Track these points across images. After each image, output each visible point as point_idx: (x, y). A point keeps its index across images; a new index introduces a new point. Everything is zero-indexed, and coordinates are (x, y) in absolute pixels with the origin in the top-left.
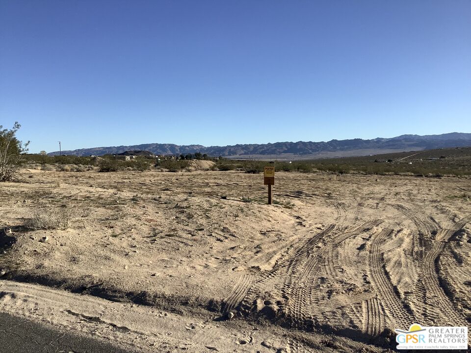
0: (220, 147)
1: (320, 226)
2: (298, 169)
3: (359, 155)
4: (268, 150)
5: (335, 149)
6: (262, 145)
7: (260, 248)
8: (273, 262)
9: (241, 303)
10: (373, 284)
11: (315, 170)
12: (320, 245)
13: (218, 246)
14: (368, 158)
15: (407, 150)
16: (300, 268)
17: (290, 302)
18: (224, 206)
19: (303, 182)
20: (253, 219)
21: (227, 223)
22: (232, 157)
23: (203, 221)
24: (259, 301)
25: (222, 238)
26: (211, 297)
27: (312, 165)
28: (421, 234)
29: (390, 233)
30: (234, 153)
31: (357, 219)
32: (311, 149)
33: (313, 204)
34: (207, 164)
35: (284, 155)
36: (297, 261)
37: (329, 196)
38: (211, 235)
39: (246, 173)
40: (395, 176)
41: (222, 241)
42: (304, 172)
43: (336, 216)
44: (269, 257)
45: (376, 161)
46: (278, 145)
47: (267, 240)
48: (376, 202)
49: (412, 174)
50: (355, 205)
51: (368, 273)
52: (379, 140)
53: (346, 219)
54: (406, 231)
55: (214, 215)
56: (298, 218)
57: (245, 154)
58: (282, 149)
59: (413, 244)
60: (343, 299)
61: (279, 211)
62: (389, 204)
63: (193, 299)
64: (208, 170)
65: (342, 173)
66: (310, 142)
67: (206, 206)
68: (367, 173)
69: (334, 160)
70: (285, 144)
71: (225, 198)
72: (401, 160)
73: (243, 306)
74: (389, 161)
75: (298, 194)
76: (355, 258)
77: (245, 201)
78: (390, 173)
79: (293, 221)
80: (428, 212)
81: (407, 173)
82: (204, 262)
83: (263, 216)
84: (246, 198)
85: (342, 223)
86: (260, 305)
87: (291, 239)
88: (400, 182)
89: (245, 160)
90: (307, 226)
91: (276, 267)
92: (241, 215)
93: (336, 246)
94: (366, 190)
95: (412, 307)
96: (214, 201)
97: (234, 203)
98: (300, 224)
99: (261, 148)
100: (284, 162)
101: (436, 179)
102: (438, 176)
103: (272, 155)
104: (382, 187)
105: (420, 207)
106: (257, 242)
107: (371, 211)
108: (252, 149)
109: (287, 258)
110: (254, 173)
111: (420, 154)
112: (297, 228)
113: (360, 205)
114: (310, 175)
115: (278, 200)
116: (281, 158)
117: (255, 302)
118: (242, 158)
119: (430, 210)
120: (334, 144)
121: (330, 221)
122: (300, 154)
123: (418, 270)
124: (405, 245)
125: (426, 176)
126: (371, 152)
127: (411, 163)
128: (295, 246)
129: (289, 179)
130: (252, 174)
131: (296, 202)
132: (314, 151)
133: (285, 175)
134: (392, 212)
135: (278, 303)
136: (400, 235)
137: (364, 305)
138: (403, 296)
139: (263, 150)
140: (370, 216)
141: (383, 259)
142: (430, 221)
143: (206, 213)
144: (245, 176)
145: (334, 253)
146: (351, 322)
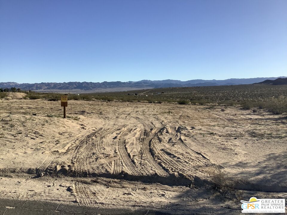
0: (30, 84)
1: (94, 129)
2: (83, 98)
3: (119, 91)
4: (64, 86)
5: (106, 87)
6: (60, 83)
7: (59, 141)
8: (66, 148)
9: (47, 168)
10: (118, 153)
11: (93, 99)
12: (94, 138)
13: (32, 142)
14: (124, 92)
15: (145, 89)
16: (82, 150)
17: (75, 165)
18: (35, 119)
19: (86, 106)
20: (54, 126)
21: (38, 129)
22: (38, 91)
23: (22, 128)
24: (58, 166)
25: (34, 137)
26: (30, 167)
27: (92, 96)
28: (145, 130)
29: (130, 131)
30: (40, 88)
31: (114, 124)
32: (92, 87)
33: (91, 118)
34: (20, 95)
35: (74, 90)
36: (80, 146)
37: (101, 113)
38: (27, 136)
39: (48, 101)
40: (138, 103)
41: (34, 139)
42: (87, 101)
43: (104, 123)
44: (64, 146)
45: (128, 95)
46: (70, 83)
47: (62, 137)
48: (126, 116)
49: (147, 101)
50: (115, 117)
51: (117, 149)
52: (130, 83)
53: (109, 125)
54: (138, 129)
55: (29, 124)
56: (82, 125)
57: (48, 89)
58: (73, 86)
59: (141, 135)
60: (103, 161)
61: (70, 121)
62: (132, 117)
63: (19, 169)
64: (21, 99)
65: (109, 101)
66: (91, 82)
67: (23, 120)
68: (124, 101)
69: (106, 93)
70: (75, 83)
71: (35, 115)
72: (142, 94)
73: (49, 169)
74: (136, 94)
75: (83, 113)
76: (112, 143)
77: (48, 116)
78: (136, 101)
79: (79, 127)
80: (151, 120)
81: (144, 101)
82: (24, 151)
83: (61, 125)
84: (50, 115)
85: (106, 127)
86: (59, 168)
87: (77, 136)
88: (140, 106)
89: (48, 93)
90: (87, 129)
91: (68, 150)
92: (46, 124)
93: (102, 138)
94: (121, 110)
95: (135, 161)
96: (28, 117)
97: (41, 118)
98: (83, 128)
99: (59, 85)
100: (75, 94)
101: (158, 104)
102: (160, 103)
103: (67, 90)
104: (130, 108)
105: (147, 118)
106: (56, 139)
107: (122, 121)
108: (52, 86)
109: (75, 145)
110: (54, 101)
111: (151, 91)
112: (81, 130)
113: (117, 117)
114: (91, 102)
115: (70, 116)
116: (72, 92)
117: (56, 167)
118: (45, 92)
119: (152, 119)
120: (105, 84)
121: (101, 126)
122: (85, 90)
123: (141, 146)
124: (137, 136)
125: (154, 103)
126: (126, 89)
127: (147, 96)
128: (79, 139)
129: (77, 104)
130: (53, 102)
131: (81, 117)
132: (94, 88)
133: (75, 102)
134: (133, 121)
135: (69, 166)
136: (135, 131)
137: (113, 162)
138: (132, 157)
139: (61, 86)
140: (122, 123)
141: (125, 142)
142: (151, 124)
143: (23, 124)
144: (48, 103)
145: (101, 141)
146: (106, 170)
